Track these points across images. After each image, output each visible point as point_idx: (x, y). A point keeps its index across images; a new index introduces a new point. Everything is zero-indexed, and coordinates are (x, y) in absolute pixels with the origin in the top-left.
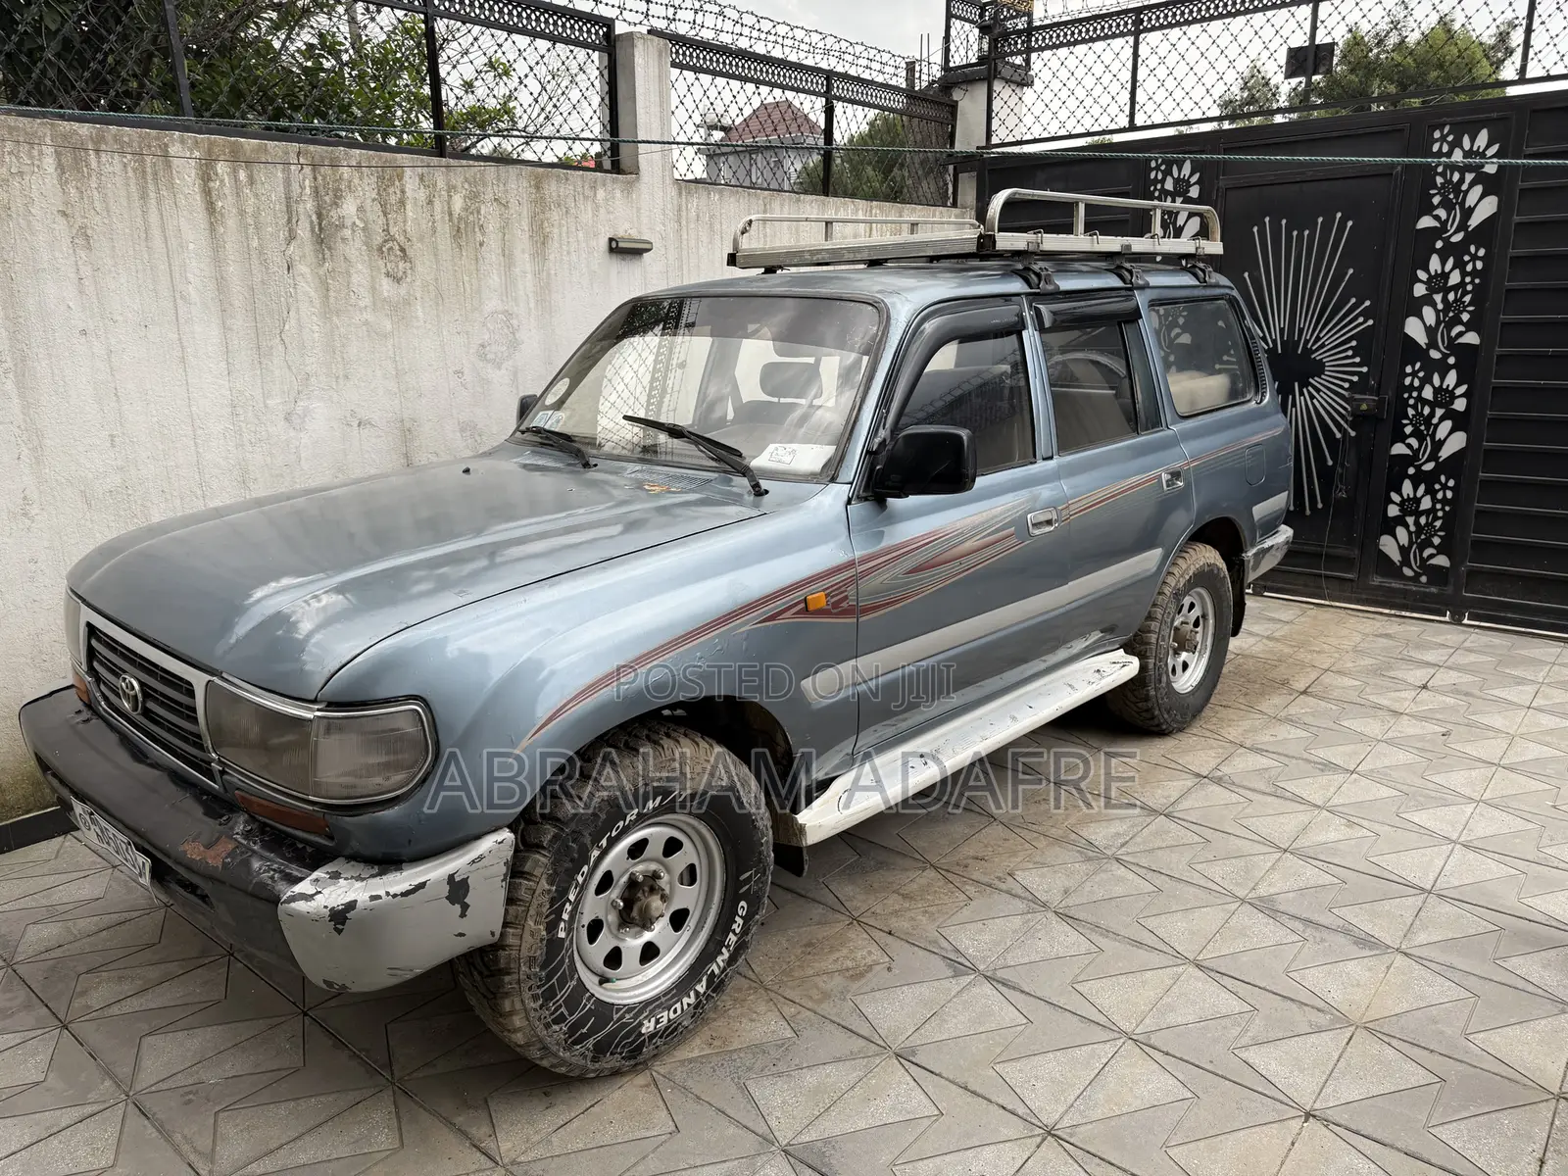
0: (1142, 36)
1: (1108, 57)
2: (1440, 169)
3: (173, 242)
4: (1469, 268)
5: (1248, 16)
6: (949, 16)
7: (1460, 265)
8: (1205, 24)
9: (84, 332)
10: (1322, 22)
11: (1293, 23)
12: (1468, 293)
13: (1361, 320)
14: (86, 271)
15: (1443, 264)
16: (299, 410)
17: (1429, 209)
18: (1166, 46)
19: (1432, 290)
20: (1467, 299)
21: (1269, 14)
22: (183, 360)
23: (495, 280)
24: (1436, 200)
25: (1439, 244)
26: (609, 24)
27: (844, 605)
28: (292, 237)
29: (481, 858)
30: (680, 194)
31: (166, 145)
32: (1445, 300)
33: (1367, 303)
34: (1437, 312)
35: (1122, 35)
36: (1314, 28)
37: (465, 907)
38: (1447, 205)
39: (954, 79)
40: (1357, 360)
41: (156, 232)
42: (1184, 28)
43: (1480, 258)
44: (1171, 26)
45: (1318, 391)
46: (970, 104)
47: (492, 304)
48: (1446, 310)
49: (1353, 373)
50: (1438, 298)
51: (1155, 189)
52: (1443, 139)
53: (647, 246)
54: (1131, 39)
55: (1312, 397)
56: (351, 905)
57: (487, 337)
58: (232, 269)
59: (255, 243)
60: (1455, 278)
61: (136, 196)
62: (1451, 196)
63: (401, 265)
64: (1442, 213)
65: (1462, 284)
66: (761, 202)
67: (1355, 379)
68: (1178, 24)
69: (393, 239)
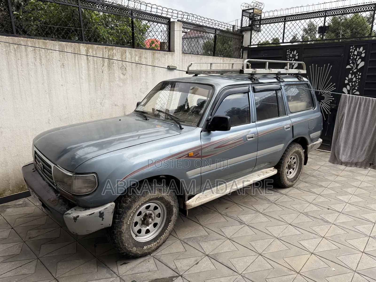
0: (286, 22)
1: (278, 26)
2: (352, 55)
3: (80, 67)
4: (358, 77)
5: (310, 19)
6: (243, 15)
7: (355, 76)
8: (300, 20)
9: (62, 85)
10: (327, 21)
11: (320, 21)
12: (357, 83)
13: (333, 88)
14: (63, 72)
15: (352, 76)
16: (103, 102)
17: (349, 64)
18: (291, 25)
19: (349, 82)
20: (357, 84)
21: (315, 19)
22: (81, 91)
23: (144, 75)
24: (351, 62)
25: (351, 72)
26: (169, 19)
28: (103, 65)
30: (183, 57)
31: (80, 46)
32: (352, 84)
33: (335, 84)
34: (350, 87)
35: (282, 22)
36: (325, 23)
38: (353, 63)
39: (243, 30)
40: (332, 97)
41: (77, 64)
42: (296, 21)
43: (360, 75)
44: (293, 20)
45: (323, 103)
46: (247, 35)
47: (143, 80)
48: (352, 87)
50: (350, 84)
51: (288, 56)
52: (353, 49)
53: (176, 68)
54: (284, 23)
55: (321, 104)
56: (78, 217)
57: (142, 87)
58: (91, 72)
59: (96, 67)
60: (354, 79)
61: (73, 57)
62: (354, 61)
63: (125, 71)
64: (352, 65)
65: (356, 81)
66: (200, 58)
67: (331, 101)
68: (294, 20)
69: (123, 66)
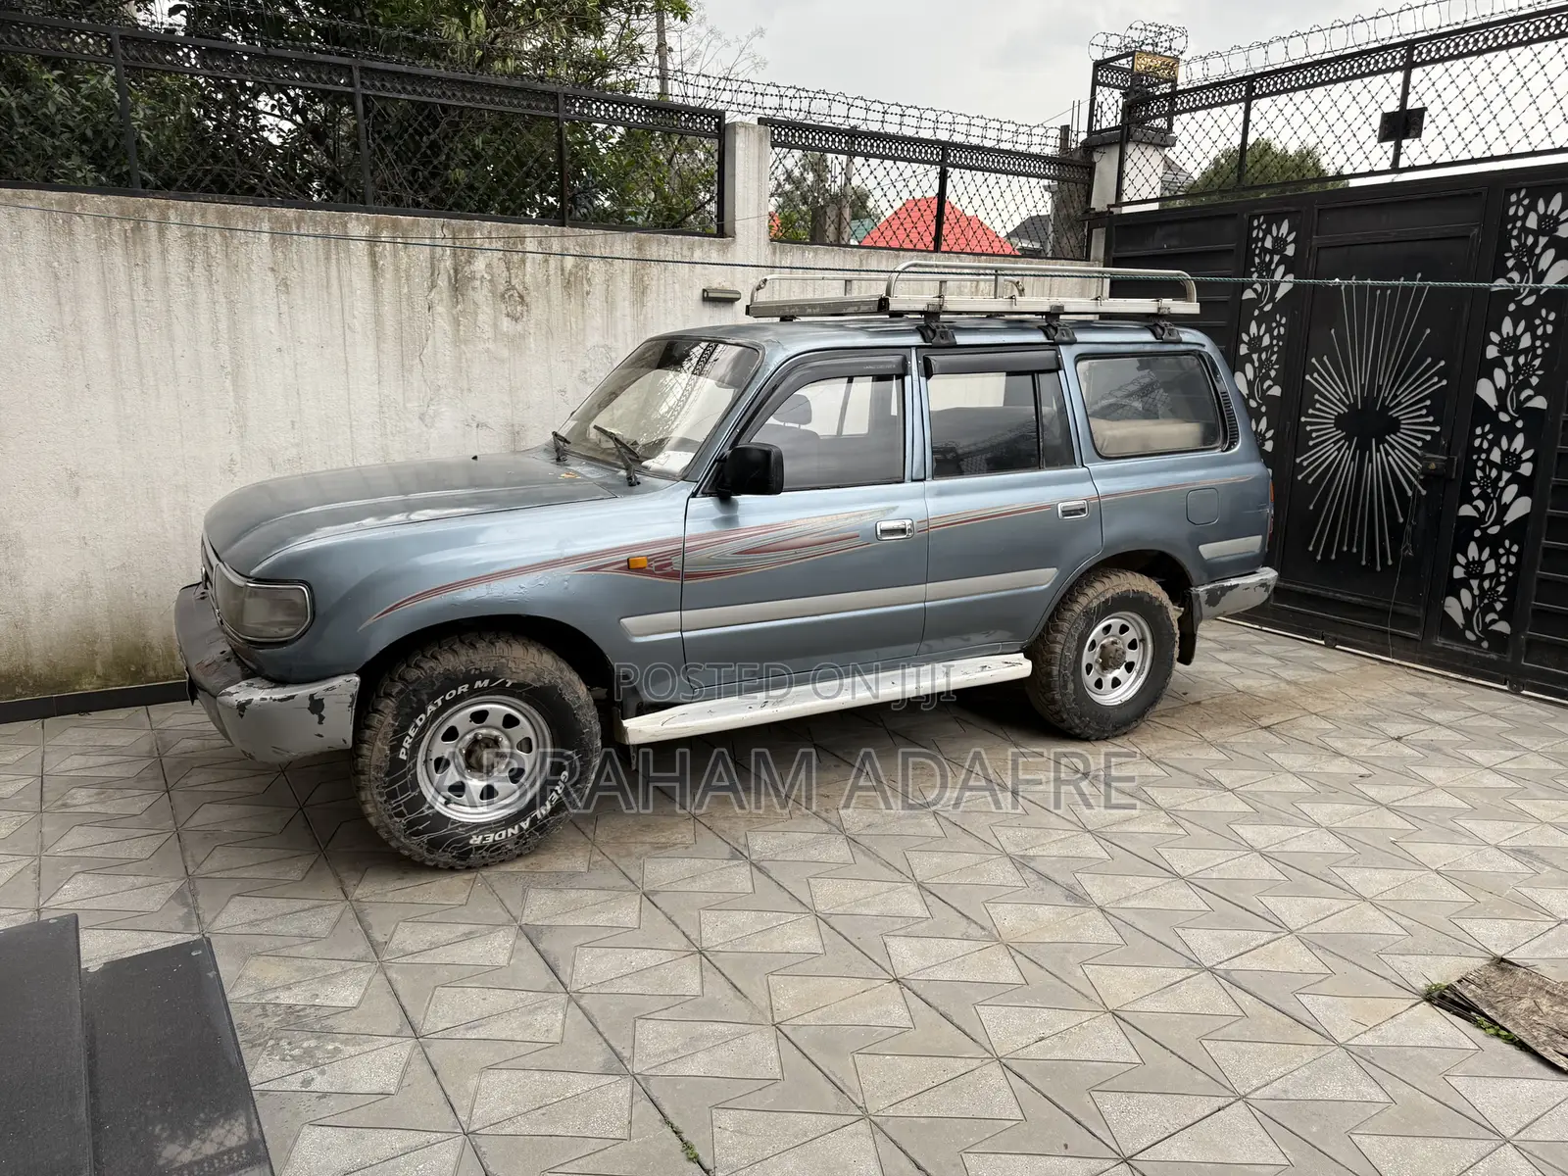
0: (1255, 102)
1: (1223, 121)
2: (1515, 233)
3: (346, 290)
4: (1540, 332)
5: (1348, 83)
6: (1095, 83)
7: (1531, 328)
8: (1309, 91)
9: (279, 350)
10: (1414, 88)
11: (1387, 88)
12: (1538, 356)
13: (1436, 379)
14: (284, 308)
15: (1515, 326)
16: (431, 412)
17: (1503, 272)
18: (1274, 111)
19: (1503, 352)
20: (1537, 362)
21: (1366, 80)
22: (346, 372)
23: (598, 321)
24: (1510, 263)
25: (1512, 307)
26: (720, 115)
27: (668, 569)
28: (433, 286)
29: (333, 688)
30: (774, 253)
31: (346, 223)
32: (1515, 363)
33: (1442, 363)
34: (1508, 374)
35: (1237, 101)
36: (1405, 94)
37: (321, 719)
38: (1521, 268)
39: (1098, 141)
40: (1431, 419)
41: (334, 282)
42: (1291, 95)
43: (1550, 323)
44: (1279, 92)
45: (1393, 447)
46: (1105, 165)
47: (594, 339)
48: (1516, 374)
49: (1426, 432)
50: (1509, 360)
51: (1256, 247)
52: (1519, 203)
53: (737, 296)
54: (1243, 105)
55: (1387, 454)
56: (249, 702)
57: (588, 365)
58: (387, 309)
59: (405, 290)
60: (1526, 342)
61: (322, 257)
62: (1525, 259)
63: (519, 308)
64: (1515, 275)
65: (1533, 348)
66: (857, 258)
67: (1428, 438)
68: (1286, 91)
69: (514, 288)
